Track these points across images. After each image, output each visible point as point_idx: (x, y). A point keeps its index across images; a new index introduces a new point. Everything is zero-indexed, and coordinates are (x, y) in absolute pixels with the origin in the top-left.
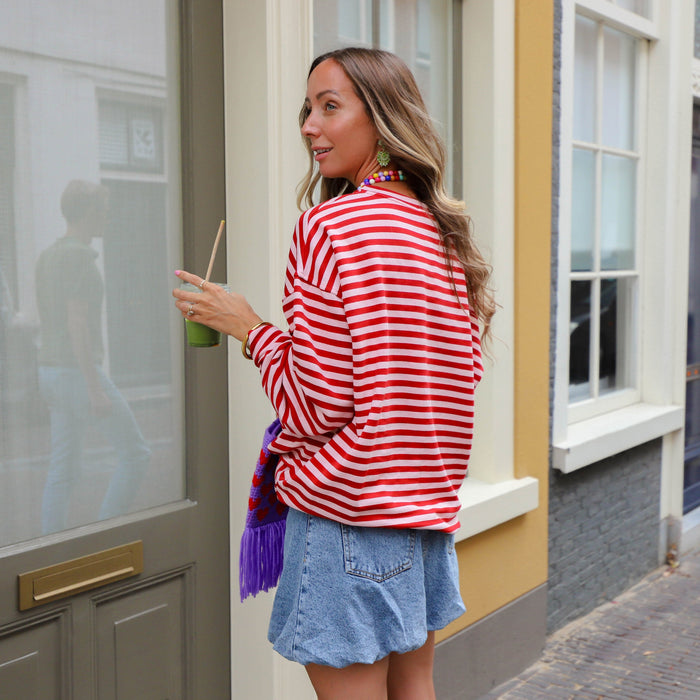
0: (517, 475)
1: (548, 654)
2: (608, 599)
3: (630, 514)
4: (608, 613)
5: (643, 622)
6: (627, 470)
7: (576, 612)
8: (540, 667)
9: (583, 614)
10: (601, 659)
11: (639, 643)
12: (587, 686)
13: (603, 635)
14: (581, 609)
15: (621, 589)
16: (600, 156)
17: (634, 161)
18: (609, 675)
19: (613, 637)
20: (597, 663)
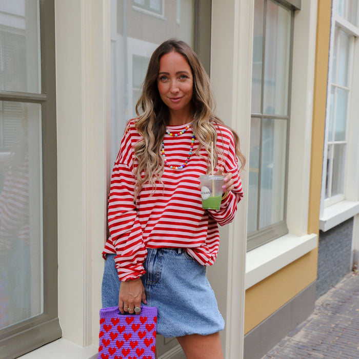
0: (309, 233)
1: (316, 311)
2: (333, 286)
3: (342, 249)
4: (335, 293)
5: (351, 296)
6: (342, 230)
7: (323, 292)
8: (313, 317)
9: (325, 293)
10: (339, 313)
11: (352, 306)
12: (337, 325)
13: (336, 302)
14: (324, 291)
15: (337, 282)
16: (336, 89)
17: (347, 91)
18: (344, 320)
19: (340, 303)
20: (338, 315)
